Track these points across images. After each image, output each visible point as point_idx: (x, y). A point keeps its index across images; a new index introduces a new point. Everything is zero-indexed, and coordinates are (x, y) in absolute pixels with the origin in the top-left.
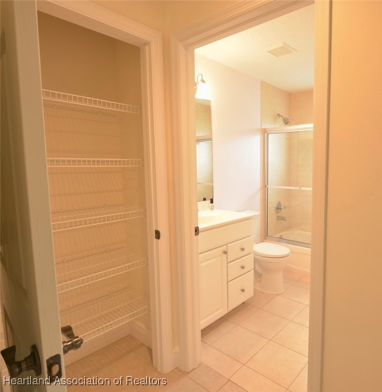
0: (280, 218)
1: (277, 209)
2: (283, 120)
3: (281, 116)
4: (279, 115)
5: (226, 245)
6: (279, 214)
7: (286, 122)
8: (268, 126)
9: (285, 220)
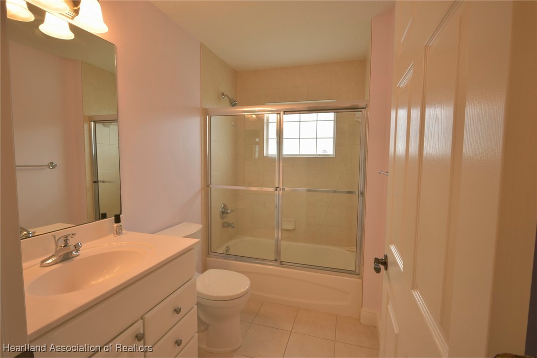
0: (226, 225)
1: (223, 213)
2: (229, 101)
3: (226, 96)
4: (223, 94)
5: (142, 318)
6: (225, 220)
7: (233, 104)
8: (210, 106)
9: (233, 227)
